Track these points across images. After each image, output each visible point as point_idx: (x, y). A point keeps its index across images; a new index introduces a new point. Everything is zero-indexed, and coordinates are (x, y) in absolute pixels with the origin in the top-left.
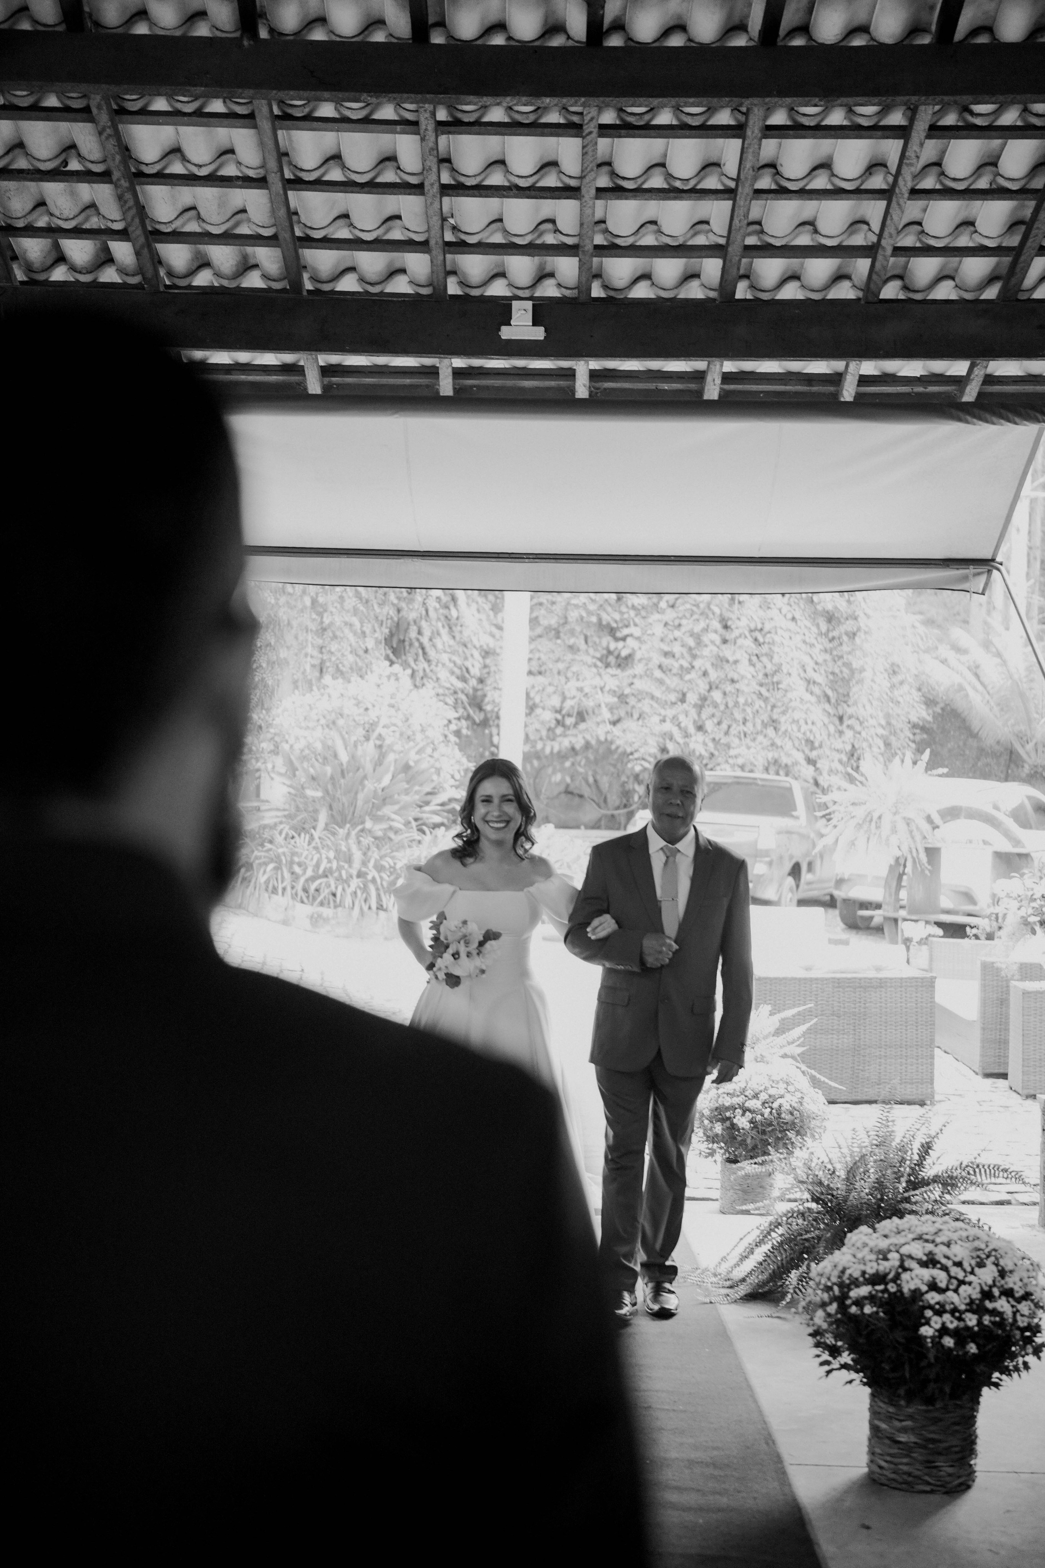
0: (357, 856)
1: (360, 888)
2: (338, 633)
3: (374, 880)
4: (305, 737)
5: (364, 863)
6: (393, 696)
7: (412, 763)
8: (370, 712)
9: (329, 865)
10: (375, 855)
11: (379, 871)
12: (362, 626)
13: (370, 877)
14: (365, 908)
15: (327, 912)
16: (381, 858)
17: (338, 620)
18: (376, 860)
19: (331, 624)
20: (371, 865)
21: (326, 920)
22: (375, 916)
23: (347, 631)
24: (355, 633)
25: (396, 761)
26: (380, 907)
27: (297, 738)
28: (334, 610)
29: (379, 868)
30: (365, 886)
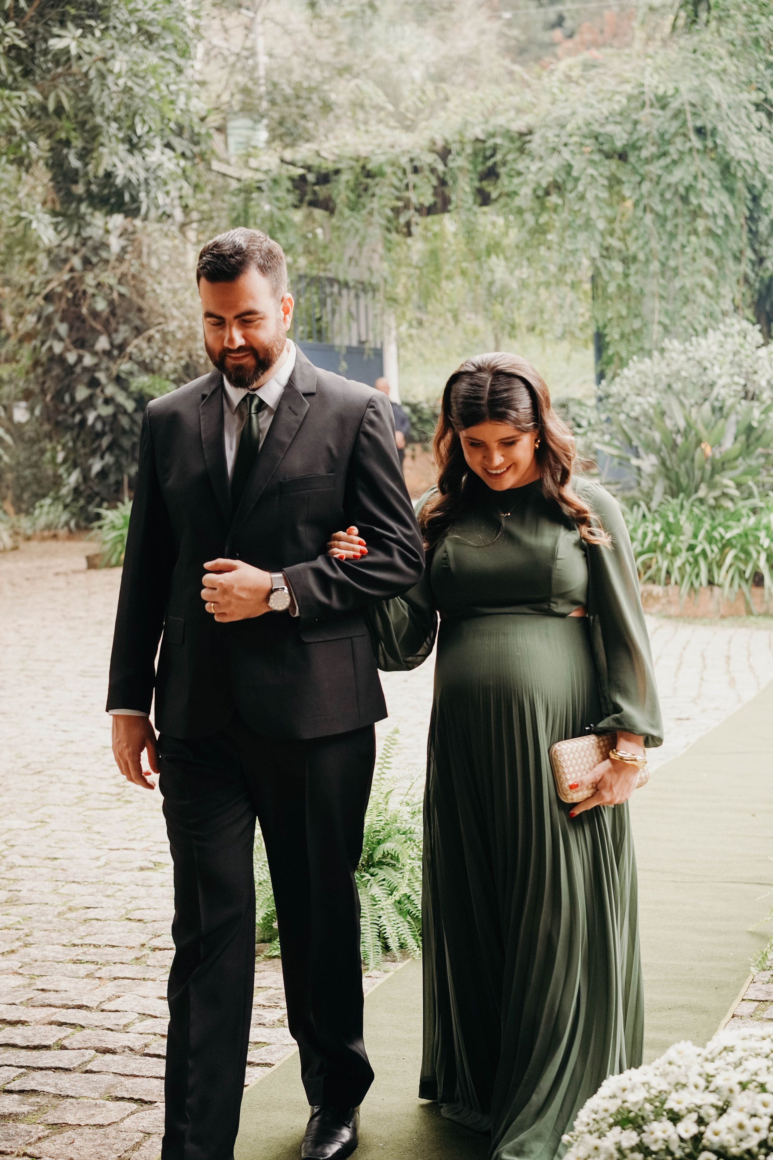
0: (688, 527)
1: (690, 564)
2: (691, 297)
3: (704, 553)
4: (640, 404)
5: (695, 536)
6: (736, 353)
7: (755, 424)
8: (709, 372)
9: (655, 539)
10: (707, 525)
11: (710, 543)
12: (717, 286)
13: (698, 550)
14: (696, 584)
15: (657, 590)
16: (714, 528)
17: (688, 283)
18: (707, 531)
19: (682, 288)
20: (702, 534)
21: (657, 599)
22: (708, 592)
23: (698, 292)
24: (709, 296)
25: (738, 422)
26: (711, 583)
27: (632, 406)
28: (685, 273)
29: (710, 540)
30: (696, 561)
